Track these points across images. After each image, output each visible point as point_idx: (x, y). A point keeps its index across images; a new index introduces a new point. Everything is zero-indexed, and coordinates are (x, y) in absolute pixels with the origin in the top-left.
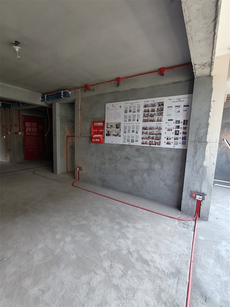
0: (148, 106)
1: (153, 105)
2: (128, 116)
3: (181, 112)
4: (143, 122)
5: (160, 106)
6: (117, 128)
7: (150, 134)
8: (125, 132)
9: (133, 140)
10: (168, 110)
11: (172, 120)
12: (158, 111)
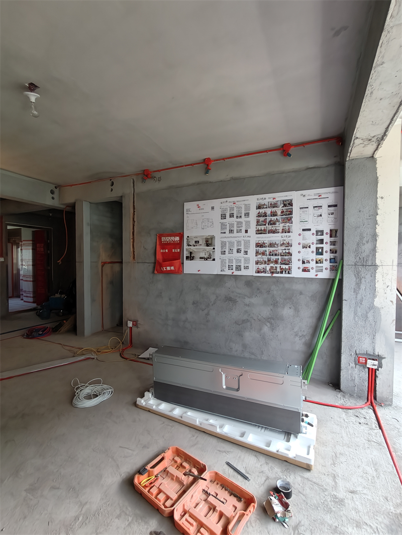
0: (265, 207)
1: (274, 205)
2: (227, 224)
3: (325, 215)
4: (256, 234)
5: (285, 206)
6: (207, 245)
7: (270, 255)
8: (223, 253)
9: (240, 266)
10: (301, 212)
11: (310, 230)
12: (282, 215)
